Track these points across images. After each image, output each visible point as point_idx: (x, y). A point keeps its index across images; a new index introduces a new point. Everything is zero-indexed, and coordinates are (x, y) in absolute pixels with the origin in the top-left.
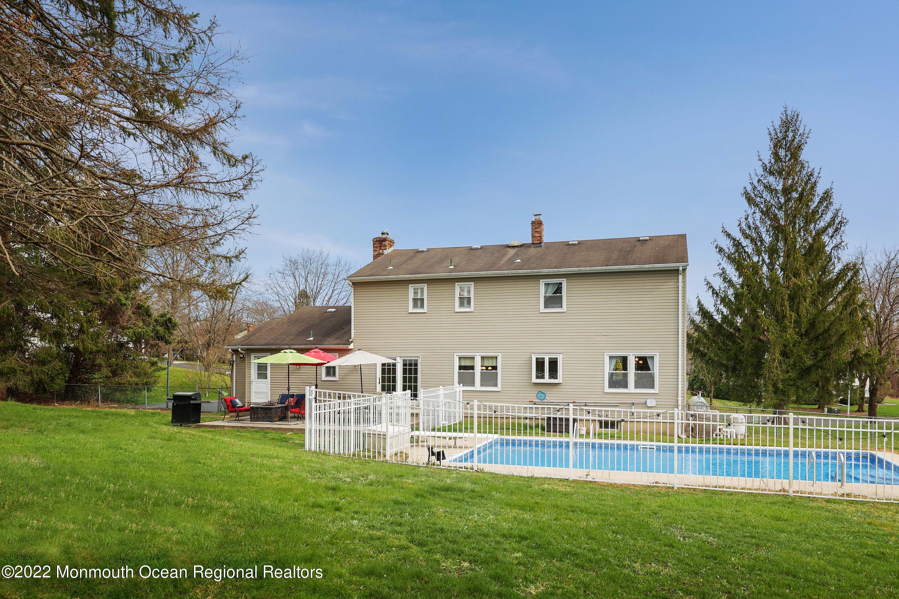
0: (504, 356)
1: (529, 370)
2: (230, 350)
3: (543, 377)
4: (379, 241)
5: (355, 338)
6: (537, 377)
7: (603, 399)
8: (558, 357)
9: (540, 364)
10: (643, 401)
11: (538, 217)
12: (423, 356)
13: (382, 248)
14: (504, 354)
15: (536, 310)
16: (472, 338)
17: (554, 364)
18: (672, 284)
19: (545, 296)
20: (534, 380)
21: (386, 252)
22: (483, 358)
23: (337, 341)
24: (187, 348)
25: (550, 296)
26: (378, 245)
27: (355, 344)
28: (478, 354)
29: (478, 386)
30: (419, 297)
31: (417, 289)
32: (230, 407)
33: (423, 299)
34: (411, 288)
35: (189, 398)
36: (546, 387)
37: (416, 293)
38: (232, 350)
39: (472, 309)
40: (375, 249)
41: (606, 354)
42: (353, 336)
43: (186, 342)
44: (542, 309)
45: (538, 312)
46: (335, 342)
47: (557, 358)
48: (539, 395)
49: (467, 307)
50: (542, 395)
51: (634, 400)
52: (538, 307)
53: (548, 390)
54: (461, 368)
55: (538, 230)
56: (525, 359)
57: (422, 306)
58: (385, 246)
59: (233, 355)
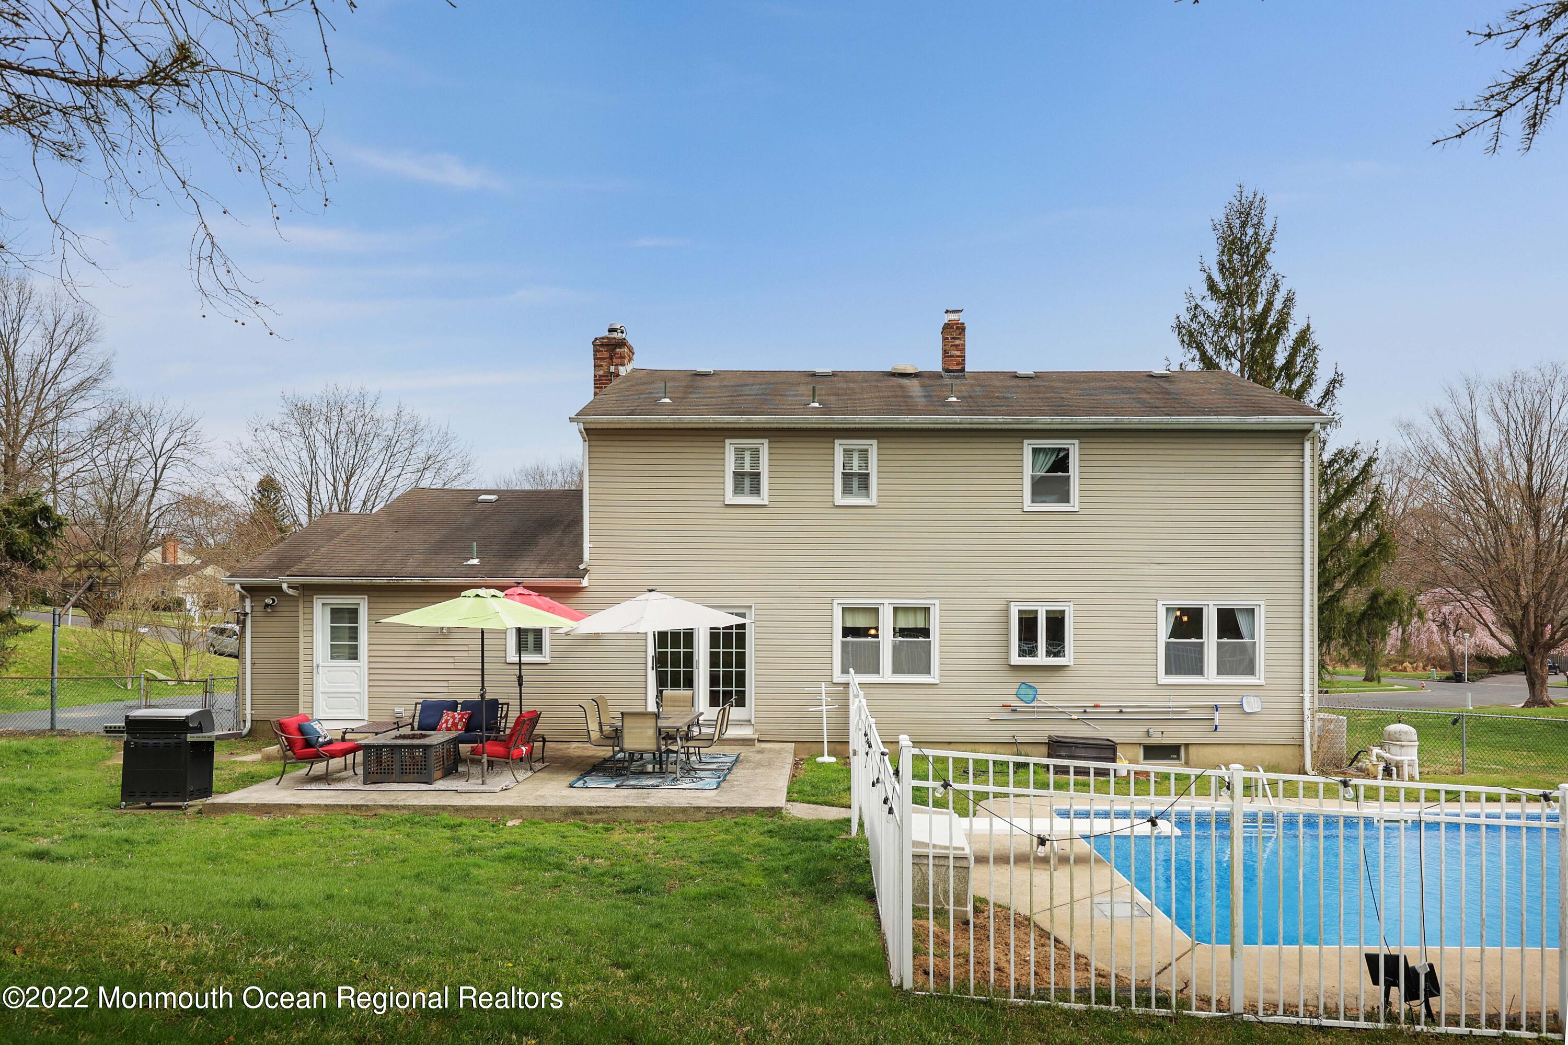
0: (945, 607)
1: (1002, 637)
2: (238, 587)
3: (1032, 652)
4: (607, 345)
5: (593, 563)
6: (1022, 653)
7: (1154, 698)
8: (1066, 609)
9: (1028, 624)
10: (1234, 701)
11: (953, 316)
12: (759, 606)
13: (615, 361)
14: (944, 601)
15: (1014, 505)
16: (874, 565)
17: (1056, 623)
18: (1290, 459)
19: (1033, 477)
20: (1016, 659)
21: (622, 371)
22: (896, 610)
23: (545, 569)
24: (105, 579)
25: (1042, 477)
26: (606, 355)
27: (593, 576)
28: (886, 601)
29: (887, 674)
30: (747, 468)
31: (744, 450)
32: (299, 745)
33: (759, 474)
34: (730, 447)
35: (181, 725)
36: (1039, 674)
37: (739, 459)
38: (242, 588)
39: (873, 500)
40: (599, 363)
41: (1160, 603)
42: (586, 556)
43: (102, 566)
44: (1028, 505)
45: (1019, 511)
46: (540, 571)
47: (1064, 612)
48: (1022, 691)
49: (857, 496)
50: (1031, 692)
51: (1220, 699)
52: (1019, 499)
53: (1040, 680)
54: (847, 632)
55: (957, 342)
56: (991, 613)
57: (756, 490)
58: (622, 357)
59: (242, 598)
